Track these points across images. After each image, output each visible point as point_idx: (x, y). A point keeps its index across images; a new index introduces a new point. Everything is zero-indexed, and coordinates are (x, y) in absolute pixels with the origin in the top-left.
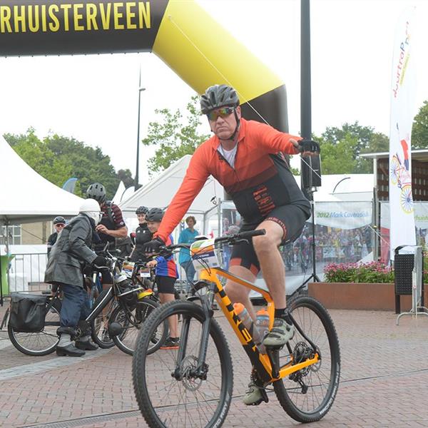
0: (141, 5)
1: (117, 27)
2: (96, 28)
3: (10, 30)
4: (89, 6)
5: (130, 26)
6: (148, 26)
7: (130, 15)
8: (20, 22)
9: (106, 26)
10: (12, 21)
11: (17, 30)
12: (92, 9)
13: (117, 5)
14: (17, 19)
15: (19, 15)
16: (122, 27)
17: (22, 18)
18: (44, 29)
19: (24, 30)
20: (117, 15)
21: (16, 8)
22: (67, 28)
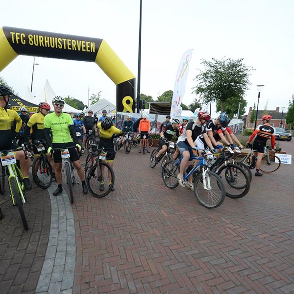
0: (91, 43)
1: (83, 50)
2: (76, 49)
3: (43, 46)
4: (73, 41)
5: (88, 51)
6: (94, 51)
7: (88, 46)
8: (47, 43)
9: (79, 49)
10: (44, 42)
11: (46, 46)
12: (74, 42)
13: (83, 42)
14: (46, 41)
15: (47, 40)
16: (85, 50)
17: (48, 41)
18: (57, 47)
19: (49, 46)
20: (83, 46)
21: (45, 37)
22: (65, 48)
